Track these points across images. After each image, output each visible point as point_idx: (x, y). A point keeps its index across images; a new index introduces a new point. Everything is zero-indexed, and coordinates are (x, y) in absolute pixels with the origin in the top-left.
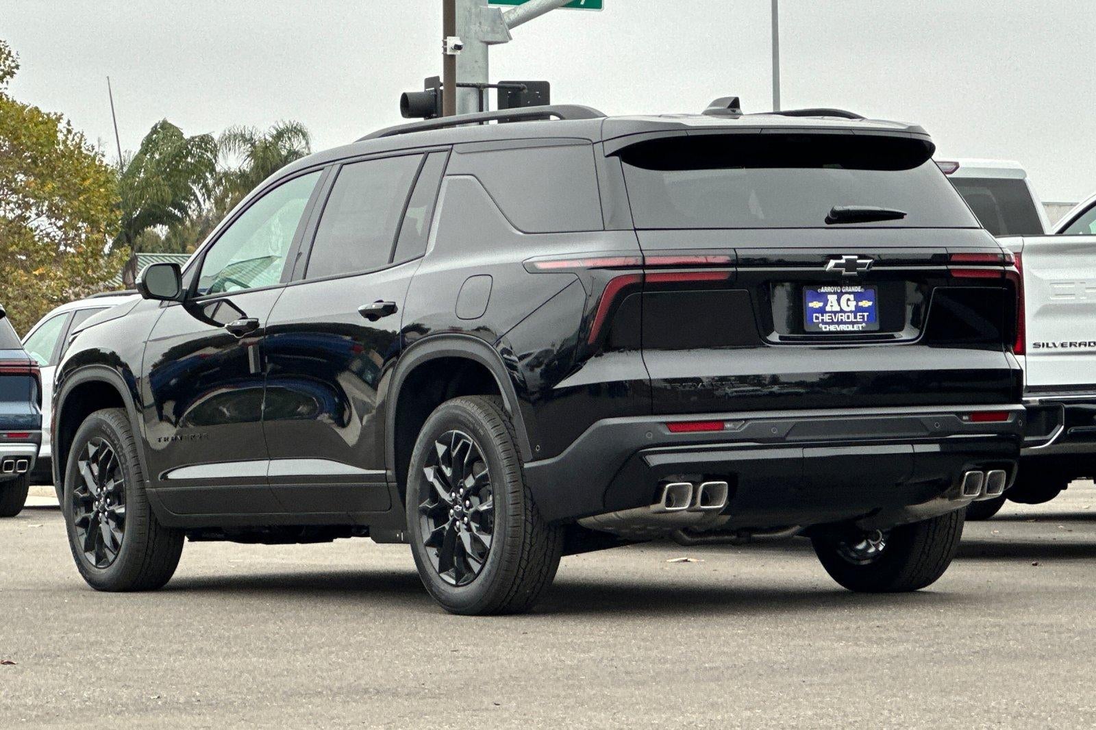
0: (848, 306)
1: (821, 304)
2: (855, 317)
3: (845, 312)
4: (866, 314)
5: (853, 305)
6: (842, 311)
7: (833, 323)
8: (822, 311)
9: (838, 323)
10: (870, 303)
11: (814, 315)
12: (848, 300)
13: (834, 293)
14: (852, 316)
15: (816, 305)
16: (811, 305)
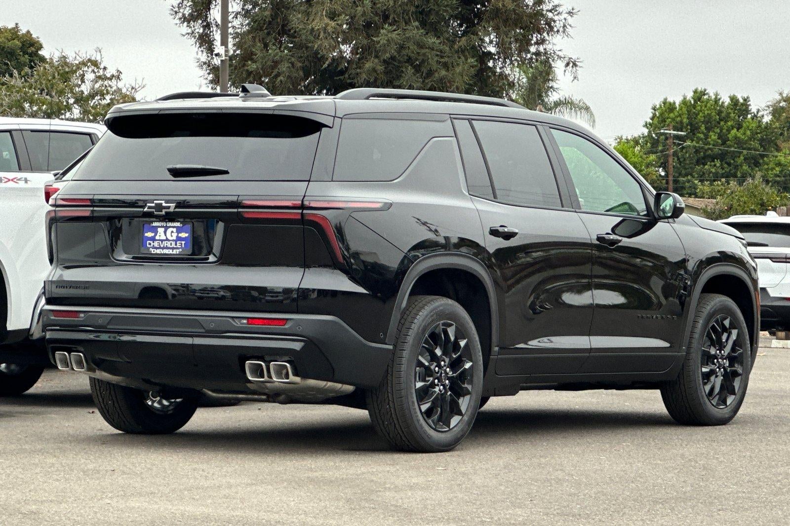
0: (172, 236)
1: (153, 234)
2: (176, 244)
3: (169, 240)
4: (183, 242)
5: (175, 235)
6: (167, 240)
7: (160, 248)
8: (153, 239)
9: (163, 248)
10: (187, 235)
11: (148, 242)
12: (172, 232)
13: (162, 227)
14: (173, 243)
15: (149, 234)
16: (146, 235)
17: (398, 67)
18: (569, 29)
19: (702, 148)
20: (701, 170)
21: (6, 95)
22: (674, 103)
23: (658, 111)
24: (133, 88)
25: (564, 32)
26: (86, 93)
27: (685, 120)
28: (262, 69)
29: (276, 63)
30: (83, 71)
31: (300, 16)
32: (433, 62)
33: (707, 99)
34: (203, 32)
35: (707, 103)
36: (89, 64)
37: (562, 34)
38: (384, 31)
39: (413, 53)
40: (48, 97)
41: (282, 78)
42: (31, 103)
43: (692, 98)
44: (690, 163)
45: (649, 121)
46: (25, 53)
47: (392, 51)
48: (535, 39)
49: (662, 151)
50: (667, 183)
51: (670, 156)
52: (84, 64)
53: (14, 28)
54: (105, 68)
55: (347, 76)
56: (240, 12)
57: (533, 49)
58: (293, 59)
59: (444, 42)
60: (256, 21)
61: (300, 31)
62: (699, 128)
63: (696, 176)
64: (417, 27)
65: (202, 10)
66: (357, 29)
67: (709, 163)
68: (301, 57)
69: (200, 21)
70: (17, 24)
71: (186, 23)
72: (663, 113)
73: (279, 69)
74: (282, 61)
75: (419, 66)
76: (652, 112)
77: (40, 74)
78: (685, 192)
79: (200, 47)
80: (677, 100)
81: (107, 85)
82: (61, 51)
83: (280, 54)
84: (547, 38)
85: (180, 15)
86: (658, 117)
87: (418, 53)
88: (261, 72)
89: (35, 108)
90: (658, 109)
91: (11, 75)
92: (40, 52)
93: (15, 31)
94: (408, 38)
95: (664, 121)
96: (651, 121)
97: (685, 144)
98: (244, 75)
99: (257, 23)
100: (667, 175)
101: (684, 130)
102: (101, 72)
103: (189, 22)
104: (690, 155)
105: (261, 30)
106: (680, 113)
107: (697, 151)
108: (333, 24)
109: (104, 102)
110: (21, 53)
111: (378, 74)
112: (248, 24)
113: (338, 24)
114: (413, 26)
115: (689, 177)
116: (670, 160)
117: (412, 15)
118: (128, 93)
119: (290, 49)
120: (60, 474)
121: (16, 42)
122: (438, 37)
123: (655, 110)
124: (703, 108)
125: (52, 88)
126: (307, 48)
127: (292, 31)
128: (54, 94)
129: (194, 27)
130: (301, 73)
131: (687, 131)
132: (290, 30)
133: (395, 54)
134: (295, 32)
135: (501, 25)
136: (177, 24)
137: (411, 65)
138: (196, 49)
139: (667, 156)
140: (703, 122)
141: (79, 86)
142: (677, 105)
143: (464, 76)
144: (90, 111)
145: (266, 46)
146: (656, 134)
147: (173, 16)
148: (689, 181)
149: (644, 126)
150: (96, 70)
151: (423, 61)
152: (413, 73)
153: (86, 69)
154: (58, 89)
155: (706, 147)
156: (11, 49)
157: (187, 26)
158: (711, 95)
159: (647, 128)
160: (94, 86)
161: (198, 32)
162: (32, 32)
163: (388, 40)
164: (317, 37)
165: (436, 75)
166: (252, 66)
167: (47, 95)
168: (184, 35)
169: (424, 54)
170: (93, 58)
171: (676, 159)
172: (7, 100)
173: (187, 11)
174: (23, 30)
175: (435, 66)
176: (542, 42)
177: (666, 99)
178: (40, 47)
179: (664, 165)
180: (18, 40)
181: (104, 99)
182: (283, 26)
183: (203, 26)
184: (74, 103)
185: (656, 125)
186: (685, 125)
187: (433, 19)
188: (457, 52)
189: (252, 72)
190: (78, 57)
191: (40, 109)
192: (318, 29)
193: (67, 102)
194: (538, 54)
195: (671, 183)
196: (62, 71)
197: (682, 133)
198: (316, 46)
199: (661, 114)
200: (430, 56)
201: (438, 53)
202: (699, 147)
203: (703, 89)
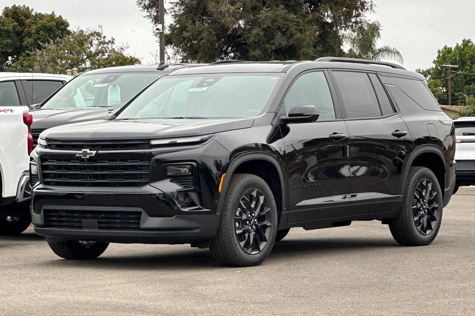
17: (272, 32)
18: (374, 8)
19: (469, 75)
20: (468, 88)
21: (46, 55)
22: (451, 48)
23: (442, 53)
24: (121, 48)
25: (371, 9)
26: (94, 52)
27: (458, 58)
28: (192, 36)
29: (200, 32)
30: (92, 39)
31: (213, 4)
32: (293, 29)
33: (471, 45)
34: (157, 14)
35: (471, 47)
36: (95, 35)
37: (370, 10)
38: (263, 11)
39: (281, 24)
40: (71, 55)
41: (204, 41)
42: (61, 59)
43: (462, 45)
44: (461, 84)
45: (436, 59)
46: (58, 29)
47: (268, 23)
48: (354, 14)
49: (444, 77)
50: (448, 96)
51: (449, 80)
52: (92, 35)
53: (52, 14)
54: (104, 37)
55: (242, 39)
56: (179, 2)
57: (353, 20)
58: (210, 30)
59: (300, 17)
60: (188, 7)
61: (214, 13)
62: (466, 62)
63: (465, 91)
64: (283, 9)
65: (156, 2)
66: (247, 10)
67: (473, 84)
68: (215, 28)
69: (155, 8)
70: (53, 12)
71: (146, 10)
72: (444, 54)
73: (202, 36)
74: (203, 31)
75: (285, 31)
76: (438, 54)
77: (66, 41)
78: (459, 102)
79: (155, 24)
80: (453, 46)
81: (106, 47)
82: (78, 27)
83: (202, 27)
84: (361, 13)
85: (143, 4)
86: (441, 57)
87: (284, 24)
88: (191, 37)
89: (64, 62)
90: (441, 52)
91: (49, 43)
92: (68, 28)
93: (52, 16)
94: (278, 15)
95: (445, 59)
96: (437, 59)
97: (458, 72)
98: (182, 39)
99: (188, 8)
100: (447, 92)
101: (457, 64)
102: (102, 39)
103: (148, 9)
104: (461, 79)
105: (191, 12)
106: (455, 53)
107: (465, 77)
108: (233, 8)
109: (104, 57)
110: (56, 29)
111: (260, 37)
112: (183, 9)
113: (236, 8)
114: (280, 8)
115: (461, 93)
116: (449, 82)
117: (280, 2)
118: (119, 51)
119: (209, 24)
120: (17, 280)
121: (53, 22)
122: (295, 14)
123: (439, 53)
124: (469, 51)
125: (73, 50)
126: (218, 23)
127: (209, 13)
128: (74, 53)
129: (151, 12)
130: (215, 38)
131: (459, 65)
132: (208, 13)
133: (271, 25)
134: (211, 13)
135: (333, 6)
136: (141, 10)
137: (280, 31)
138: (153, 25)
139: (447, 80)
140: (469, 59)
141: (89, 48)
142: (453, 49)
143: (312, 37)
144: (96, 63)
145: (194, 22)
146: (440, 67)
147: (138, 6)
148: (461, 95)
149: (433, 63)
150: (99, 38)
151: (287, 29)
152: (281, 36)
153: (93, 38)
154: (77, 50)
155: (471, 74)
156: (50, 27)
157: (147, 11)
158: (473, 42)
159: (435, 63)
160: (98, 49)
161: (153, 15)
162: (62, 17)
163: (266, 17)
164: (224, 16)
165: (295, 37)
166: (186, 34)
167: (70, 54)
168: (145, 17)
169: (287, 25)
170: (97, 31)
171: (453, 82)
172: (47, 57)
173: (147, 3)
174: (57, 15)
175: (294, 31)
176: (359, 15)
177: (446, 46)
178: (68, 25)
179: (446, 85)
180: (54, 22)
181: (104, 55)
182: (204, 10)
183: (156, 11)
184: (87, 58)
185: (440, 61)
186: (458, 61)
187: (292, 3)
188: (307, 23)
189: (186, 38)
190: (88, 31)
191: (66, 62)
192: (224, 11)
193: (82, 58)
194: (356, 22)
195: (450, 96)
196: (79, 40)
197: (456, 66)
198: (223, 21)
199: (443, 55)
200: (291, 26)
201: (296, 24)
202: (467, 74)
203: (469, 39)
